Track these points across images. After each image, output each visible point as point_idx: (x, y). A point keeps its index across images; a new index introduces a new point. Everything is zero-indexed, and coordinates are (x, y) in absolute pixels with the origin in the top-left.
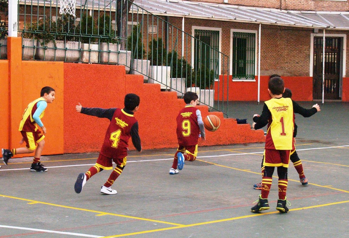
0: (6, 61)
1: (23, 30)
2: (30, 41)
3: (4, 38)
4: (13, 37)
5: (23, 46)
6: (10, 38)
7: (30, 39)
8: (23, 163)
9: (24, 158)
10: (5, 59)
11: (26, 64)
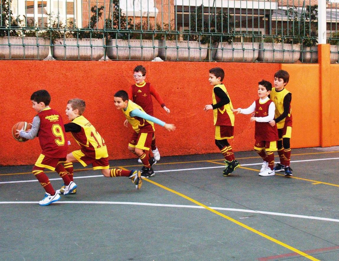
0: (317, 65)
1: (330, 38)
2: (335, 47)
3: (314, 46)
4: (323, 44)
5: (330, 51)
6: (320, 45)
7: (335, 46)
8: (334, 152)
9: (333, 147)
10: (315, 63)
11: (334, 67)
